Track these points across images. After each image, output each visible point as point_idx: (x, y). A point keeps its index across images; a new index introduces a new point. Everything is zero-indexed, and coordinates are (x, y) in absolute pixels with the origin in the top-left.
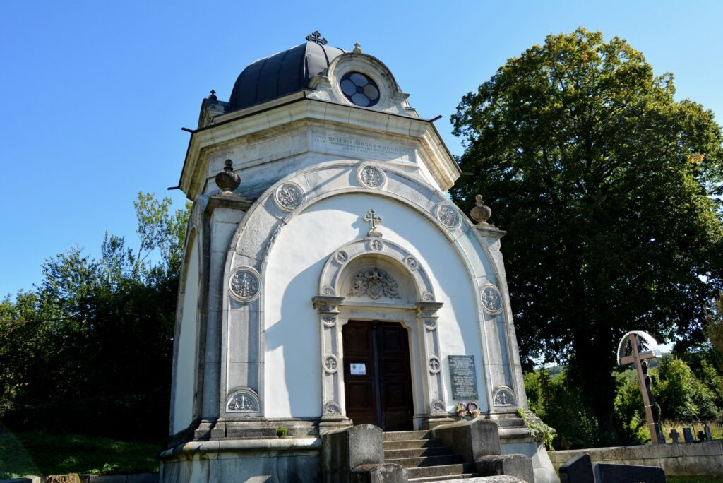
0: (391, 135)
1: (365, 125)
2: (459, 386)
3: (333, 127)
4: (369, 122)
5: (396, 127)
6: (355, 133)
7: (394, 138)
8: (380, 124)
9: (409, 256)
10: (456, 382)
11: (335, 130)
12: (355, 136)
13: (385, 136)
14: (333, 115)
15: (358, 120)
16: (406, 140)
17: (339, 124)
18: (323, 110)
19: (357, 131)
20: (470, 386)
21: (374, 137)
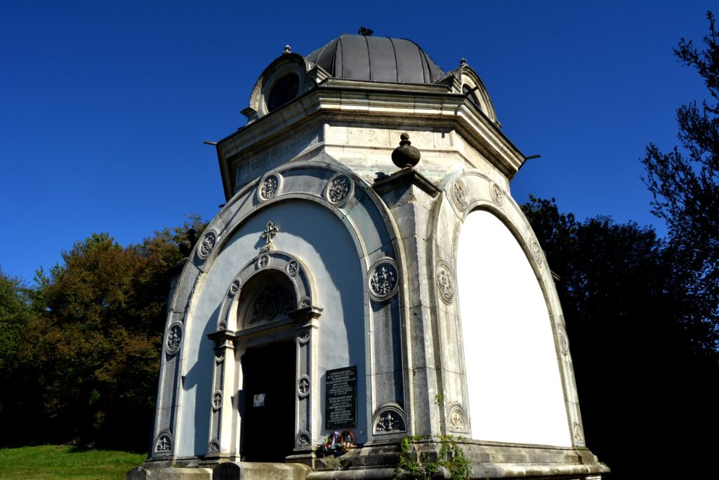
0: (295, 127)
1: (268, 134)
2: (333, 410)
3: (251, 153)
4: (270, 130)
5: (293, 117)
6: (270, 147)
7: (300, 128)
8: (278, 125)
9: (291, 261)
10: (331, 405)
11: (255, 154)
12: (270, 149)
13: (292, 132)
14: (242, 143)
15: (261, 134)
16: (311, 122)
17: (251, 148)
18: (233, 145)
19: (270, 144)
20: (347, 409)
21: (286, 139)
